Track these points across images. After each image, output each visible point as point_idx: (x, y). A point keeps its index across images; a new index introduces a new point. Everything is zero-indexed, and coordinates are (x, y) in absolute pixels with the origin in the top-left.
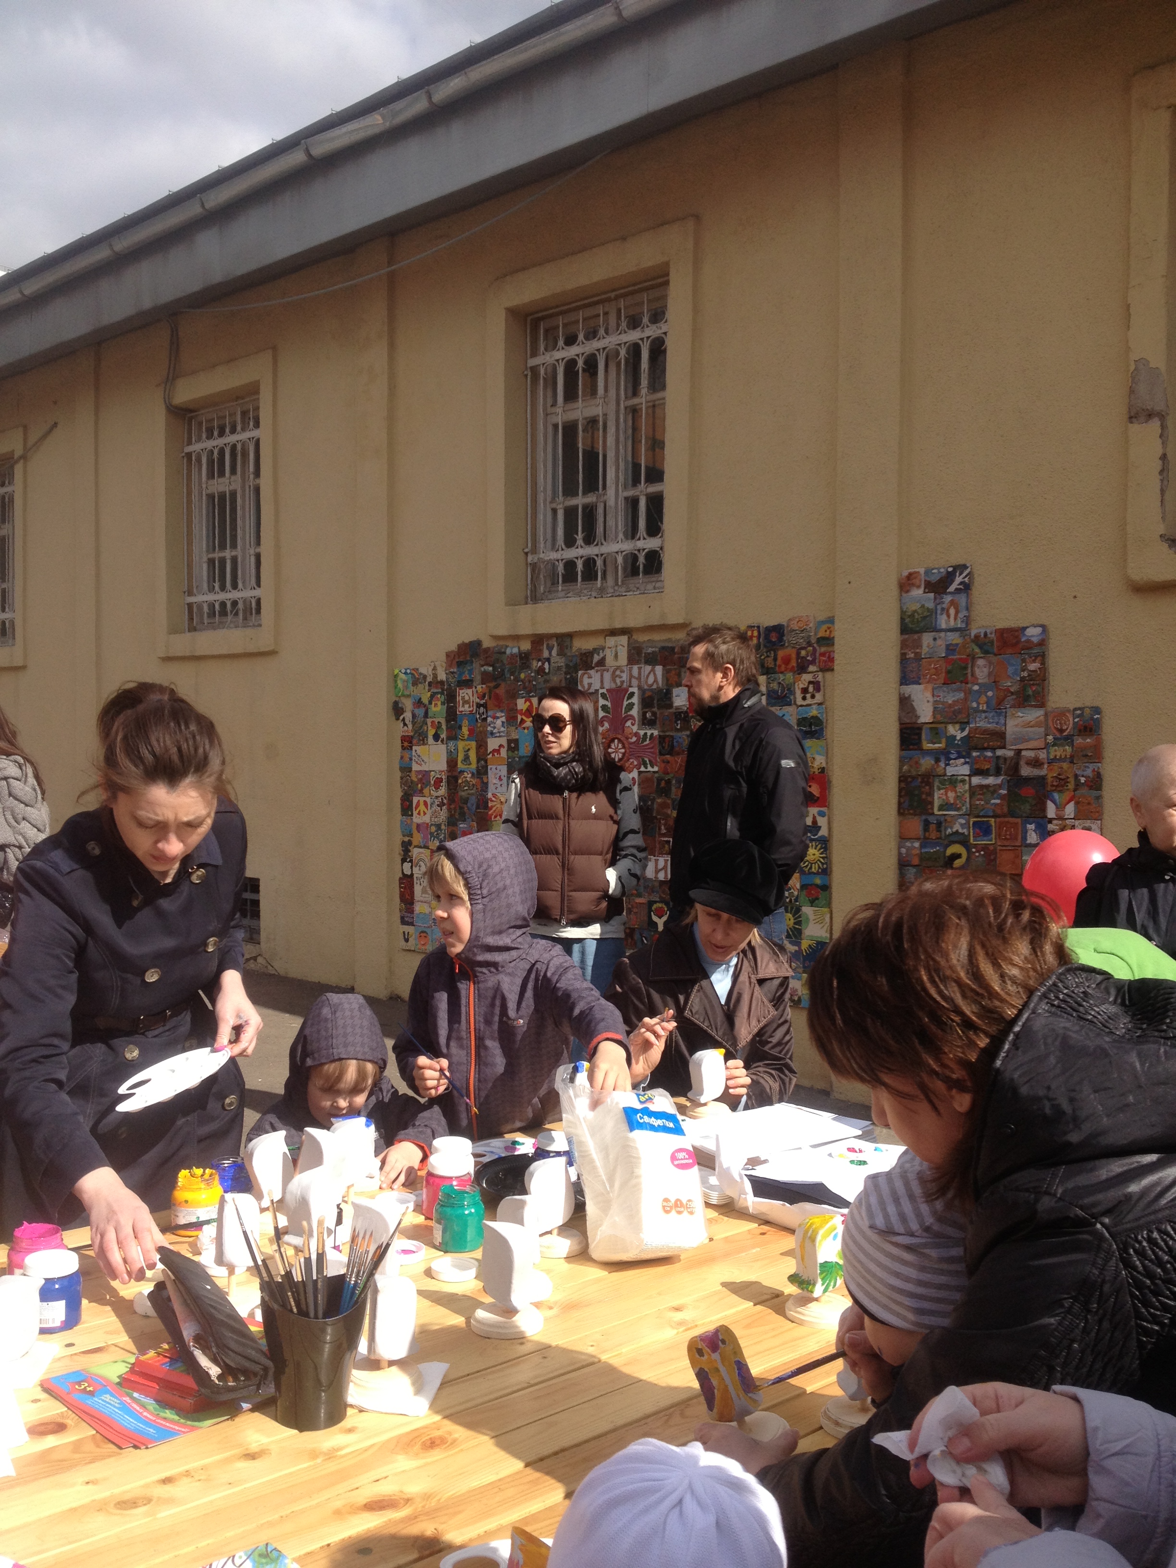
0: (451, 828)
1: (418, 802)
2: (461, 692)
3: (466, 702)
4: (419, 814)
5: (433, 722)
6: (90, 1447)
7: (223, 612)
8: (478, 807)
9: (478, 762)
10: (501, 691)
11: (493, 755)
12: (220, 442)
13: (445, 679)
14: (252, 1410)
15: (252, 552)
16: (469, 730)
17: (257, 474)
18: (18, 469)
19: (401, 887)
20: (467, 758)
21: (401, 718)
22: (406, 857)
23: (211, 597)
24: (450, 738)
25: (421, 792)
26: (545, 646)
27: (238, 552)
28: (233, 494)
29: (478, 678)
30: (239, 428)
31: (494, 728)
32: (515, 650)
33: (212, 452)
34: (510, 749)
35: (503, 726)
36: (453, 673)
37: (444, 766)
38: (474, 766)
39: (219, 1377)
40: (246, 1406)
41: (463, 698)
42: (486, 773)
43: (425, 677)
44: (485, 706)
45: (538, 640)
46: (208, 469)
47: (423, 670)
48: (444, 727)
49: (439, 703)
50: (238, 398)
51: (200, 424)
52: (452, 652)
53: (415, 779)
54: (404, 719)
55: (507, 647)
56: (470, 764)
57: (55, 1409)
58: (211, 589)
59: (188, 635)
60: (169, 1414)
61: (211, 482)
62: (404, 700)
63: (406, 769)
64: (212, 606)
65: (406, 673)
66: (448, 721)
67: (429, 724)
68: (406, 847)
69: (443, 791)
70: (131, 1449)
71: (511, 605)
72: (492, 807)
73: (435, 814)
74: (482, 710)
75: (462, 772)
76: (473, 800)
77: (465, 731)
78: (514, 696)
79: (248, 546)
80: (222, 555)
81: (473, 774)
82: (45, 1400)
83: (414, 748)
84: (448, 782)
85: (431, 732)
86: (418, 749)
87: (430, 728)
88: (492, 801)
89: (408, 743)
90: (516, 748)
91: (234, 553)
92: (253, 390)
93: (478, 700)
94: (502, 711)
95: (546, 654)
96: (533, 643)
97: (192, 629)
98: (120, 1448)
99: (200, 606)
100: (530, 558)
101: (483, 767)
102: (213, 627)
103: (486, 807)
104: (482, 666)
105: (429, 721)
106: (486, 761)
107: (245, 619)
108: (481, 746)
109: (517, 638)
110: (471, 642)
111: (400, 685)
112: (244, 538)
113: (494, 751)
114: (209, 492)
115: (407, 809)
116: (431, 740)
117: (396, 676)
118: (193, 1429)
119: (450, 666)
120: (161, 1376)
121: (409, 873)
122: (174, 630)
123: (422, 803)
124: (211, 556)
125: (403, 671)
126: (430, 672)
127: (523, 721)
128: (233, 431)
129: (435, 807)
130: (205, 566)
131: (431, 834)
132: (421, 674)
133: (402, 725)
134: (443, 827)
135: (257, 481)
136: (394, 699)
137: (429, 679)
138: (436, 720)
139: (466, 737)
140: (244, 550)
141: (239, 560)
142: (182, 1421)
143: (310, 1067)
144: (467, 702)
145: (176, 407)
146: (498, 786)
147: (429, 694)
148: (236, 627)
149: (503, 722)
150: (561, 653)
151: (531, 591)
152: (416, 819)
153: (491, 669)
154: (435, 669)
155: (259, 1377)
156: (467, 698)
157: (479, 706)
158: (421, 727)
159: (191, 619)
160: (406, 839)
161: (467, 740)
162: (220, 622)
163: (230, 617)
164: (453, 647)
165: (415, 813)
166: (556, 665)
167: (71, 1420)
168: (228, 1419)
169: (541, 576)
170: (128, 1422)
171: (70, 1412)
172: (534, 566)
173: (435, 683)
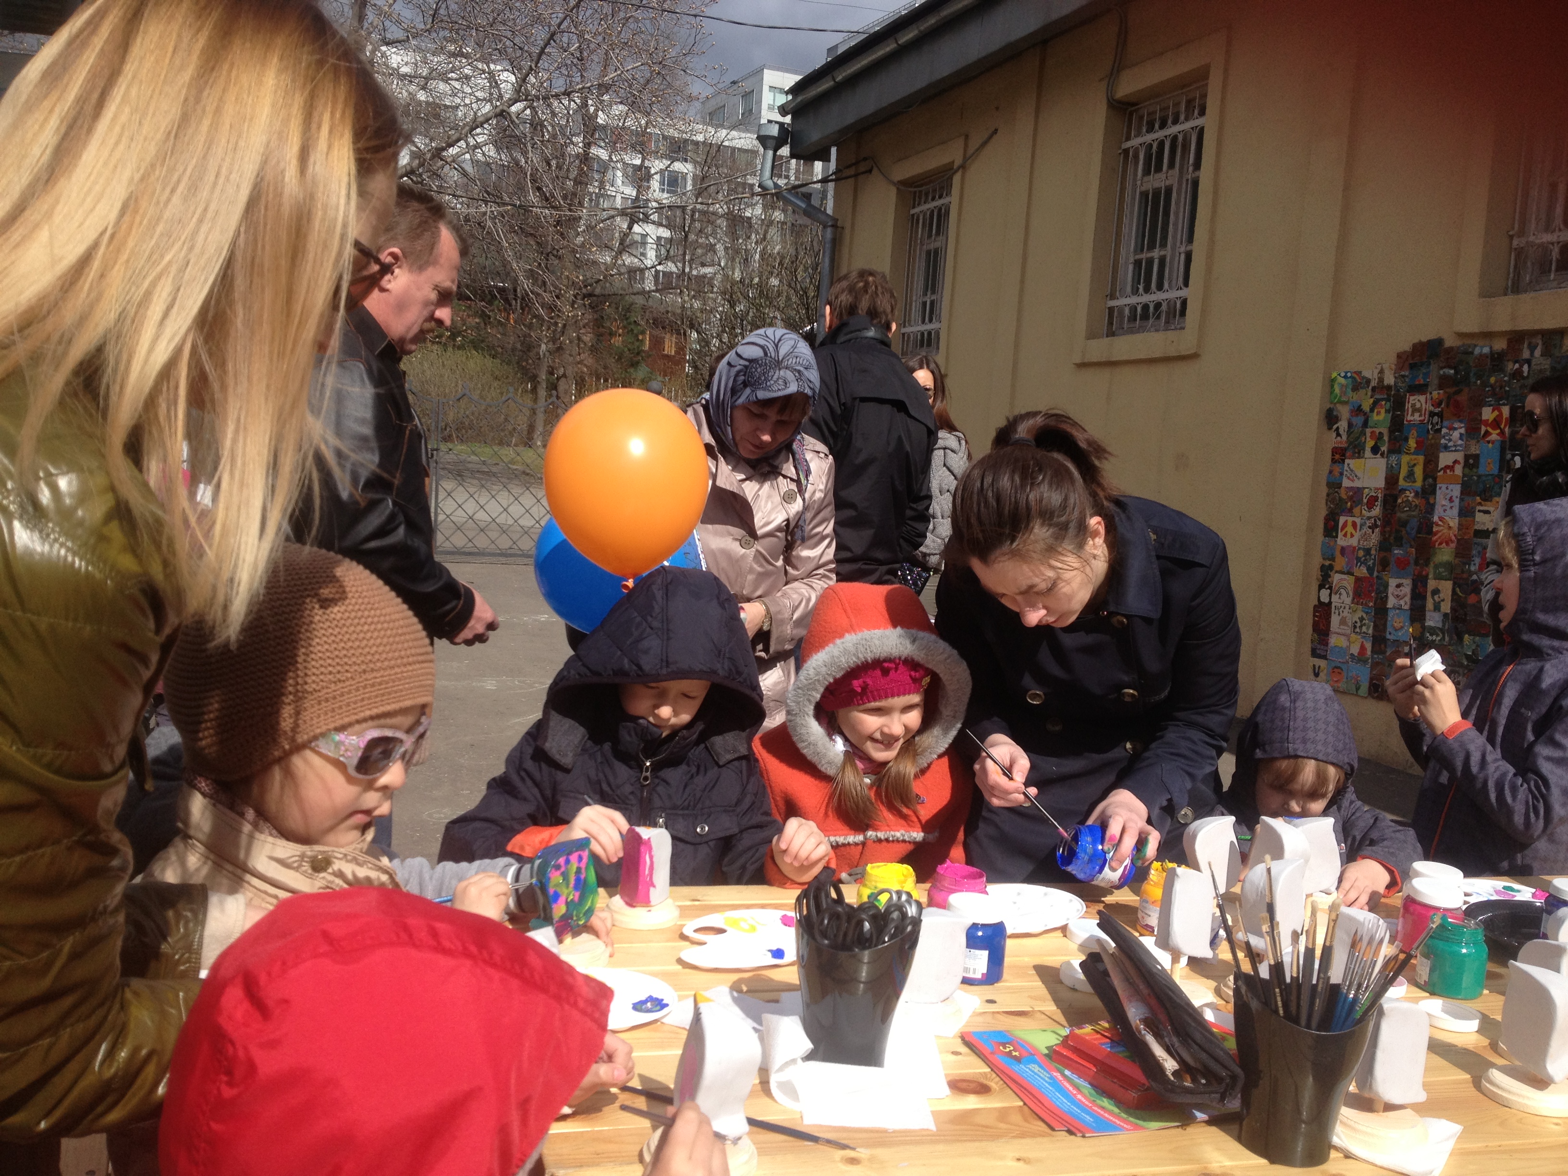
0: (1383, 554)
1: (1346, 523)
2: (1412, 398)
3: (1415, 410)
4: (1345, 535)
5: (1372, 433)
6: (1017, 1118)
7: (1145, 316)
8: (1419, 532)
9: (1424, 479)
10: (1463, 398)
11: (1445, 472)
12: (1159, 134)
13: (1392, 383)
14: (1211, 1122)
15: (1183, 249)
16: (1417, 443)
17: (1197, 165)
18: (957, 179)
19: (1314, 616)
20: (1411, 475)
21: (1335, 427)
22: (1324, 582)
23: (1134, 300)
24: (1391, 451)
25: (1350, 512)
26: (1526, 346)
27: (1168, 252)
28: (1169, 190)
29: (1434, 381)
30: (1182, 117)
31: (1450, 440)
32: (1486, 350)
33: (1151, 146)
34: (1466, 465)
35: (1461, 438)
36: (1403, 376)
37: (1381, 483)
38: (1419, 484)
39: (1175, 1073)
40: (1200, 1116)
41: (1413, 405)
42: (1434, 492)
43: (1368, 381)
44: (1440, 415)
45: (1517, 338)
46: (1144, 164)
47: (1367, 374)
48: (1386, 438)
49: (1383, 411)
50: (1184, 87)
51: (1141, 118)
52: (1405, 352)
53: (1344, 497)
54: (1338, 429)
55: (1475, 346)
56: (1415, 481)
57: (977, 1068)
58: (1135, 291)
59: (1107, 340)
60: (1106, 1103)
61: (1146, 179)
62: (1340, 407)
63: (1334, 485)
64: (1133, 309)
65: (1345, 377)
66: (1391, 432)
67: (1368, 434)
68: (1326, 573)
69: (1377, 511)
70: (1064, 1133)
71: (1485, 297)
72: (1438, 532)
73: (1364, 537)
74: (1436, 419)
75: (1403, 490)
76: (1414, 523)
77: (1412, 443)
78: (1479, 404)
79: (1178, 244)
80: (1149, 255)
81: (1417, 494)
82: (966, 1055)
83: (1347, 461)
84: (1385, 502)
85: (1370, 443)
86: (1351, 463)
87: (1368, 439)
88: (1438, 525)
89: (1339, 455)
90: (1476, 465)
91: (1162, 253)
92: (1201, 76)
93: (1432, 408)
94: (1461, 422)
95: (1526, 354)
96: (1510, 342)
97: (1111, 334)
98: (1053, 1129)
99: (1121, 309)
100: (1515, 242)
101: (1430, 485)
102: (1131, 331)
103: (1430, 532)
104: (1442, 368)
105: (1368, 431)
106: (1435, 479)
107: (1167, 322)
108: (1431, 463)
109: (1488, 335)
110: (1429, 341)
111: (1337, 390)
112: (1174, 237)
113: (1447, 467)
114: (1143, 189)
115: (1331, 529)
116: (1368, 453)
117: (1333, 381)
118: (1137, 1127)
119: (1401, 369)
120: (1099, 1058)
121: (1327, 601)
122: (1091, 335)
123: (1350, 524)
124: (1138, 257)
125: (1343, 374)
126: (1376, 376)
127: (1487, 433)
128: (1176, 122)
129: (1365, 529)
130: (1131, 267)
131: (1358, 559)
132: (1364, 378)
133: (1334, 435)
134: (1373, 552)
135: (1197, 173)
136: (1328, 406)
137: (1373, 383)
138: (1377, 431)
139: (1412, 450)
140: (1173, 249)
141: (1168, 260)
142: (1124, 1115)
143: (1260, 760)
144: (1419, 410)
145: (1119, 102)
146: (1448, 508)
147: (1372, 401)
148: (1157, 330)
149: (1461, 434)
150: (1546, 353)
151: (1513, 283)
152: (1341, 541)
153: (1452, 372)
154: (1382, 372)
155: (1224, 1085)
156: (1418, 405)
157: (1432, 414)
158: (1358, 438)
159: (1110, 323)
160: (1327, 563)
161: (1414, 454)
162: (1140, 327)
163: (1151, 321)
164: (1407, 347)
165: (1340, 535)
166: (1539, 368)
167: (995, 1083)
168: (1178, 1127)
169: (1529, 264)
170: (1061, 1102)
171: (994, 1075)
172: (1520, 252)
173: (1381, 387)
